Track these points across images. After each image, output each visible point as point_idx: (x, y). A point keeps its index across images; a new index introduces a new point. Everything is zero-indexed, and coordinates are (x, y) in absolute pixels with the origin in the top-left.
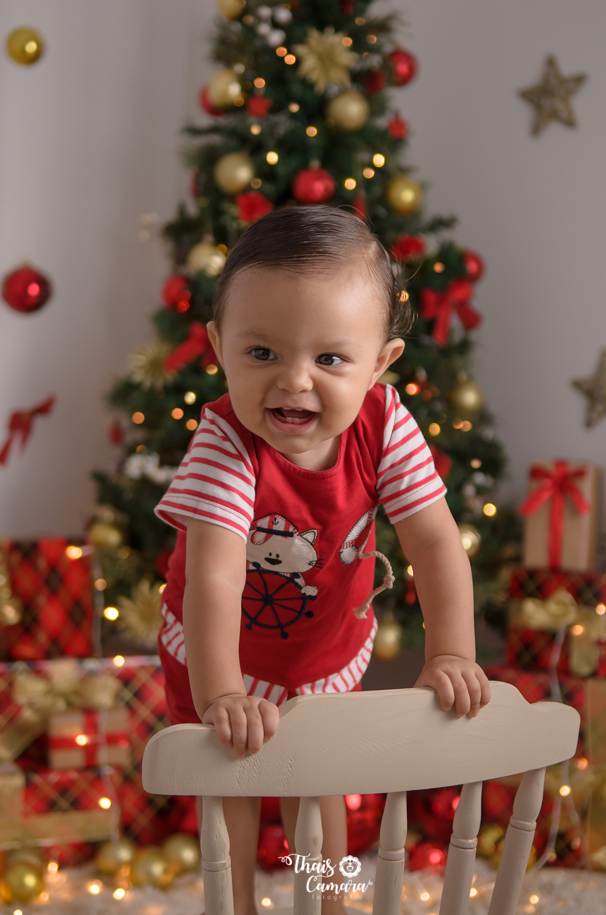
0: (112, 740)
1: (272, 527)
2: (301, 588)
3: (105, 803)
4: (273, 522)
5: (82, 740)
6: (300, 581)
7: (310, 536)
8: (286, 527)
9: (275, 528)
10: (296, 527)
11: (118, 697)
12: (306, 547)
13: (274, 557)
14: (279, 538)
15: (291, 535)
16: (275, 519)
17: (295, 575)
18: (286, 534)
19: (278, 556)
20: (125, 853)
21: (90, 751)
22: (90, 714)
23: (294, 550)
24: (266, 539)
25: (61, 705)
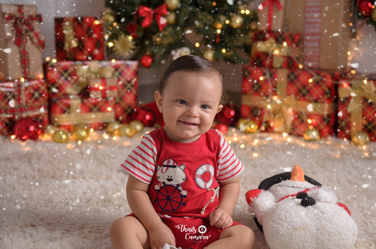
0: (111, 88)
1: (169, 164)
2: (180, 191)
3: (109, 109)
4: (169, 162)
5: (101, 88)
6: (180, 188)
7: (183, 167)
8: (174, 164)
9: (170, 164)
10: (177, 164)
11: (113, 74)
12: (181, 172)
13: (170, 178)
14: (171, 168)
15: (175, 167)
16: (170, 160)
17: (178, 185)
18: (174, 167)
19: (171, 177)
20: (117, 126)
21: (103, 92)
22: (104, 80)
23: (177, 173)
24: (167, 169)
25: (93, 76)
